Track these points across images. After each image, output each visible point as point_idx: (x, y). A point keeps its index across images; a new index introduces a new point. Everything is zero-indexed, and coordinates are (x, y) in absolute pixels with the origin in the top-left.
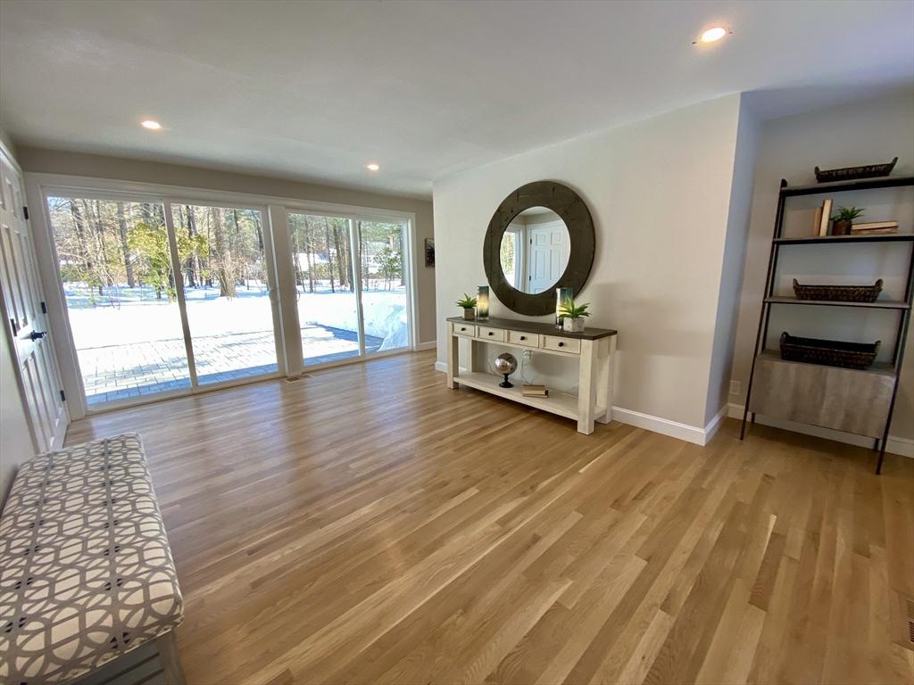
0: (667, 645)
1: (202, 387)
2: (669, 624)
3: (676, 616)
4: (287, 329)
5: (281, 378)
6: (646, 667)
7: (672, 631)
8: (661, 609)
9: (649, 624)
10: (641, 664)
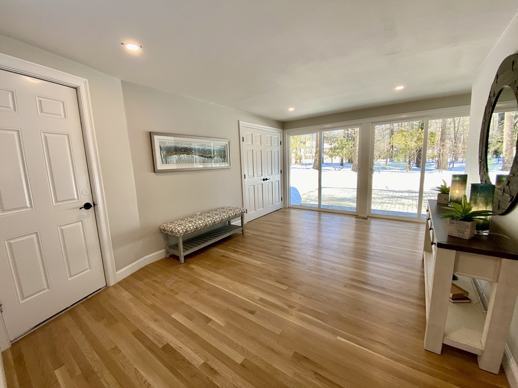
0: (184, 359)
1: (322, 209)
2: (194, 363)
3: (199, 369)
4: (364, 189)
5: (357, 216)
6: (176, 348)
7: (191, 364)
8: (205, 362)
9: (196, 354)
10: (178, 346)
